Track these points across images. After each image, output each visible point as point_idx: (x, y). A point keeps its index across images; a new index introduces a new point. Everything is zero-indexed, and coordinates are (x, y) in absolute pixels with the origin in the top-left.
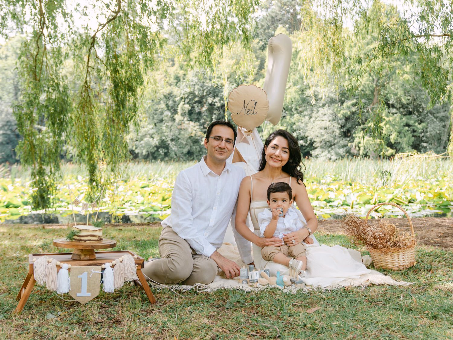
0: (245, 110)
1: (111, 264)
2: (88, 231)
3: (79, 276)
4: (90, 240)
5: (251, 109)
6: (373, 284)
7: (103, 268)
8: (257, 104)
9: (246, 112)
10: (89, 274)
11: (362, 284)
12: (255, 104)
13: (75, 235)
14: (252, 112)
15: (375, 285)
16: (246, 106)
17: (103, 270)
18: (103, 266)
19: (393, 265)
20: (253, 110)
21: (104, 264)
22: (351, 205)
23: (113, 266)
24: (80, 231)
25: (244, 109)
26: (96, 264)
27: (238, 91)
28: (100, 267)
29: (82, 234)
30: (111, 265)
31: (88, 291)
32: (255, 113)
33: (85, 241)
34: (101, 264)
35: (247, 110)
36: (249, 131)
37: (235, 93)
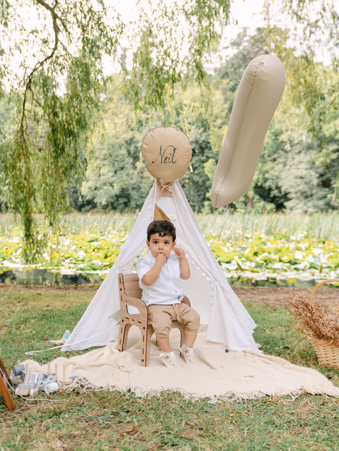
0: (162, 157)
5: (168, 156)
6: (307, 393)
8: (176, 151)
9: (163, 160)
11: (291, 393)
12: (174, 150)
14: (170, 160)
15: (310, 394)
16: (162, 153)
20: (171, 158)
22: (319, 268)
25: (160, 156)
27: (153, 135)
32: (174, 161)
35: (164, 158)
36: (167, 184)
37: (150, 137)
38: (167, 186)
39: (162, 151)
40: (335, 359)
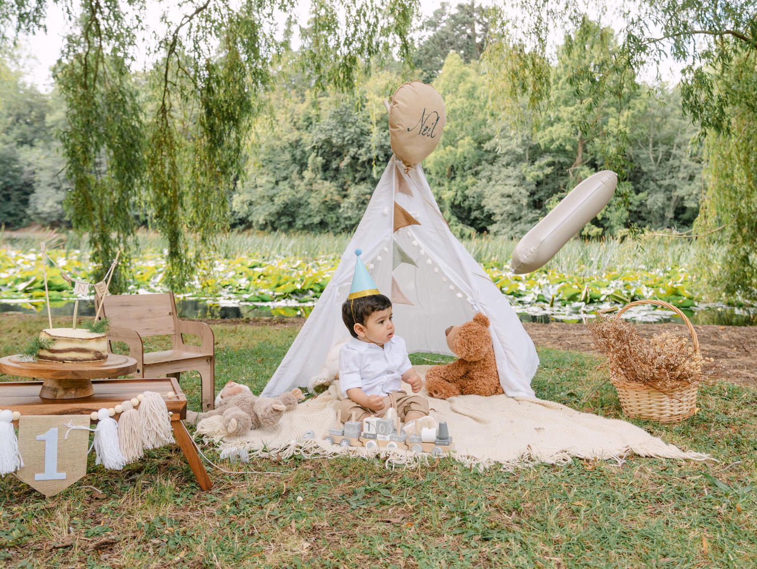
1: (112, 411)
2: (71, 340)
3: (39, 437)
4: (75, 360)
6: (635, 455)
7: (95, 418)
10: (61, 432)
11: (614, 456)
13: (42, 348)
15: (639, 455)
17: (94, 422)
18: (94, 415)
19: (661, 414)
21: (97, 411)
22: (550, 302)
23: (117, 416)
24: (54, 340)
26: (80, 412)
28: (87, 418)
29: (59, 346)
30: (113, 414)
31: (60, 468)
33: (63, 361)
34: (90, 411)
40: (651, 408)
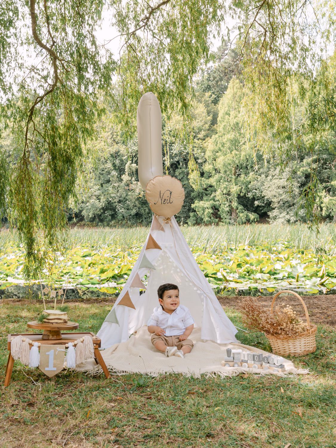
0: (161, 200)
5: (166, 199)
8: (172, 193)
9: (163, 202)
12: (171, 194)
14: (168, 201)
16: (161, 197)
20: (169, 200)
22: (296, 278)
25: (160, 199)
27: (154, 183)
32: (171, 202)
35: (163, 200)
36: (167, 219)
37: (151, 184)
38: (167, 221)
39: (162, 195)
